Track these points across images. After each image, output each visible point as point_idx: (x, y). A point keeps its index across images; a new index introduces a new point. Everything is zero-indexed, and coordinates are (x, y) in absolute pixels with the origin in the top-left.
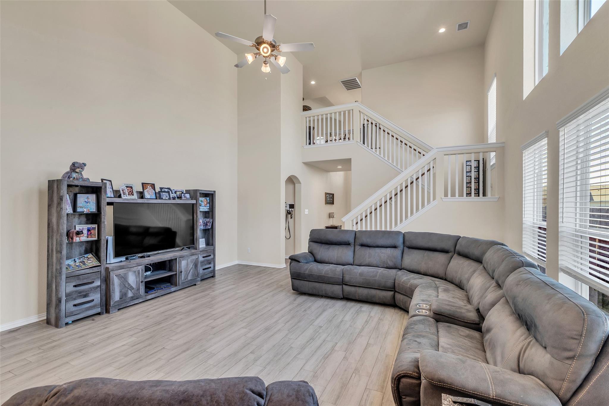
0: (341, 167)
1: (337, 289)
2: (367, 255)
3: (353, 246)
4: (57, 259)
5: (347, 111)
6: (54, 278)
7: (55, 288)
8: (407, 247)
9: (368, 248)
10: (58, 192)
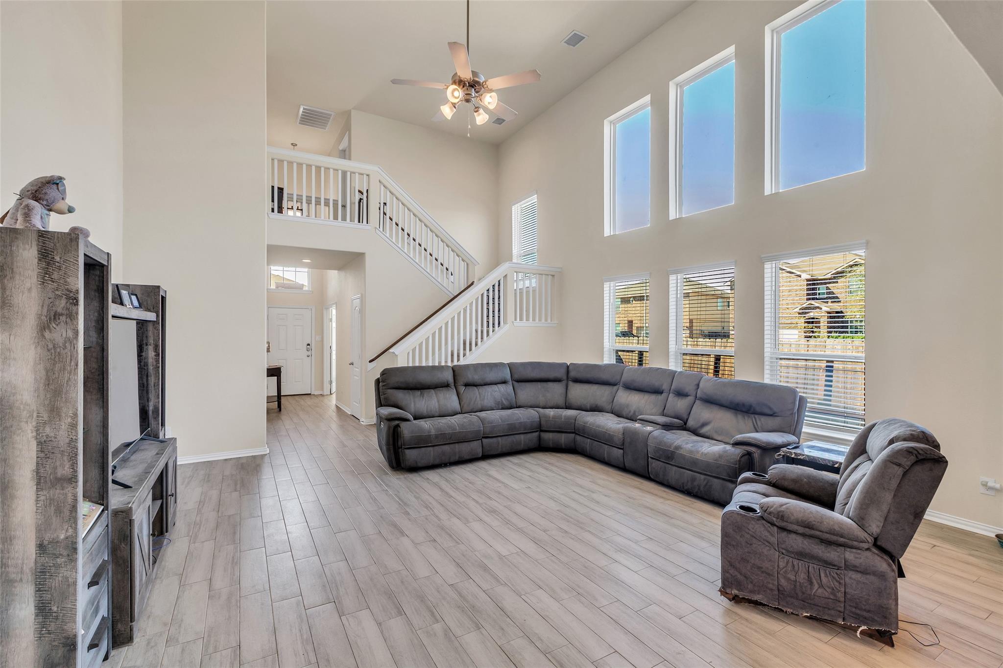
0: (309, 261)
1: (476, 447)
2: (478, 396)
3: (453, 387)
4: (53, 508)
5: (357, 174)
6: (21, 580)
7: (37, 615)
8: (515, 381)
9: (475, 388)
10: (55, 276)
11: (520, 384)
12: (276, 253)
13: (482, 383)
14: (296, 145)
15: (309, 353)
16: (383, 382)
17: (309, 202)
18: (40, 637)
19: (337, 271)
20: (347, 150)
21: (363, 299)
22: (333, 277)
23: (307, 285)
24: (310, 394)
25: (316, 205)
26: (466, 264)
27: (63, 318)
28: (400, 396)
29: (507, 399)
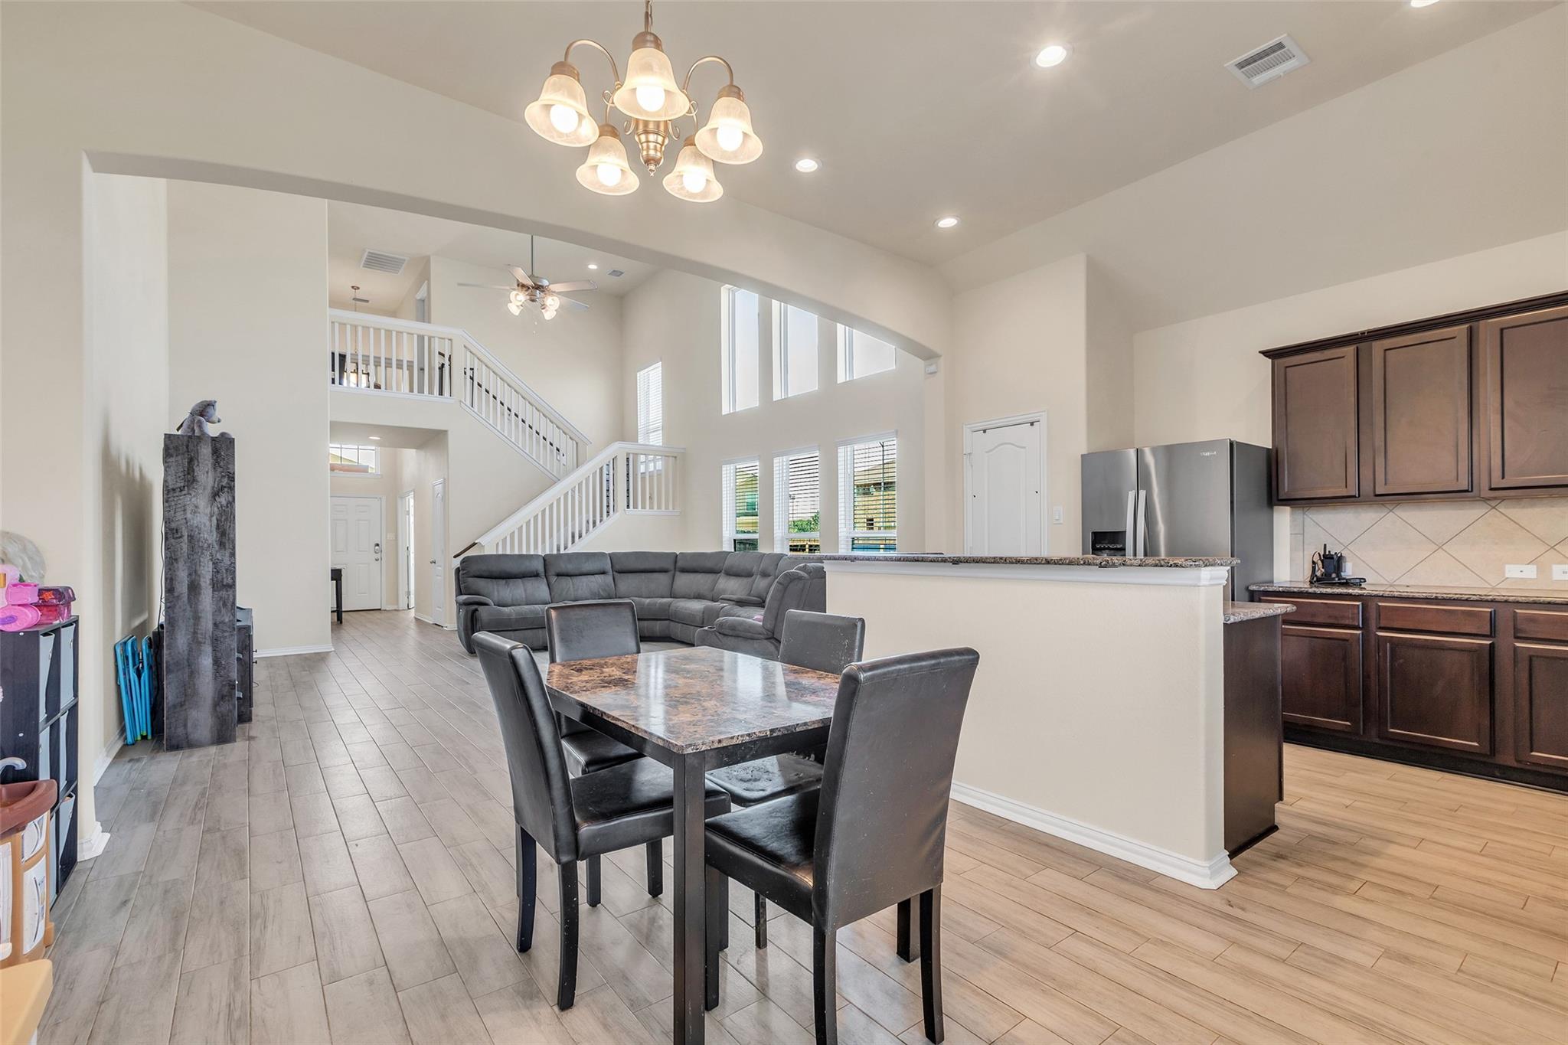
0: (378, 439)
2: (571, 587)
3: (543, 577)
4: (221, 603)
5: (437, 339)
6: (205, 643)
7: (213, 665)
8: (616, 572)
9: (569, 578)
10: (222, 464)
11: (622, 574)
12: (340, 430)
13: (577, 572)
14: (358, 288)
15: (378, 556)
16: (463, 570)
17: (377, 364)
18: (215, 678)
19: (414, 450)
20: (426, 300)
21: (445, 483)
22: (410, 458)
23: (374, 467)
24: (380, 610)
25: (386, 367)
26: (575, 443)
27: (226, 489)
28: (481, 584)
29: (604, 590)
